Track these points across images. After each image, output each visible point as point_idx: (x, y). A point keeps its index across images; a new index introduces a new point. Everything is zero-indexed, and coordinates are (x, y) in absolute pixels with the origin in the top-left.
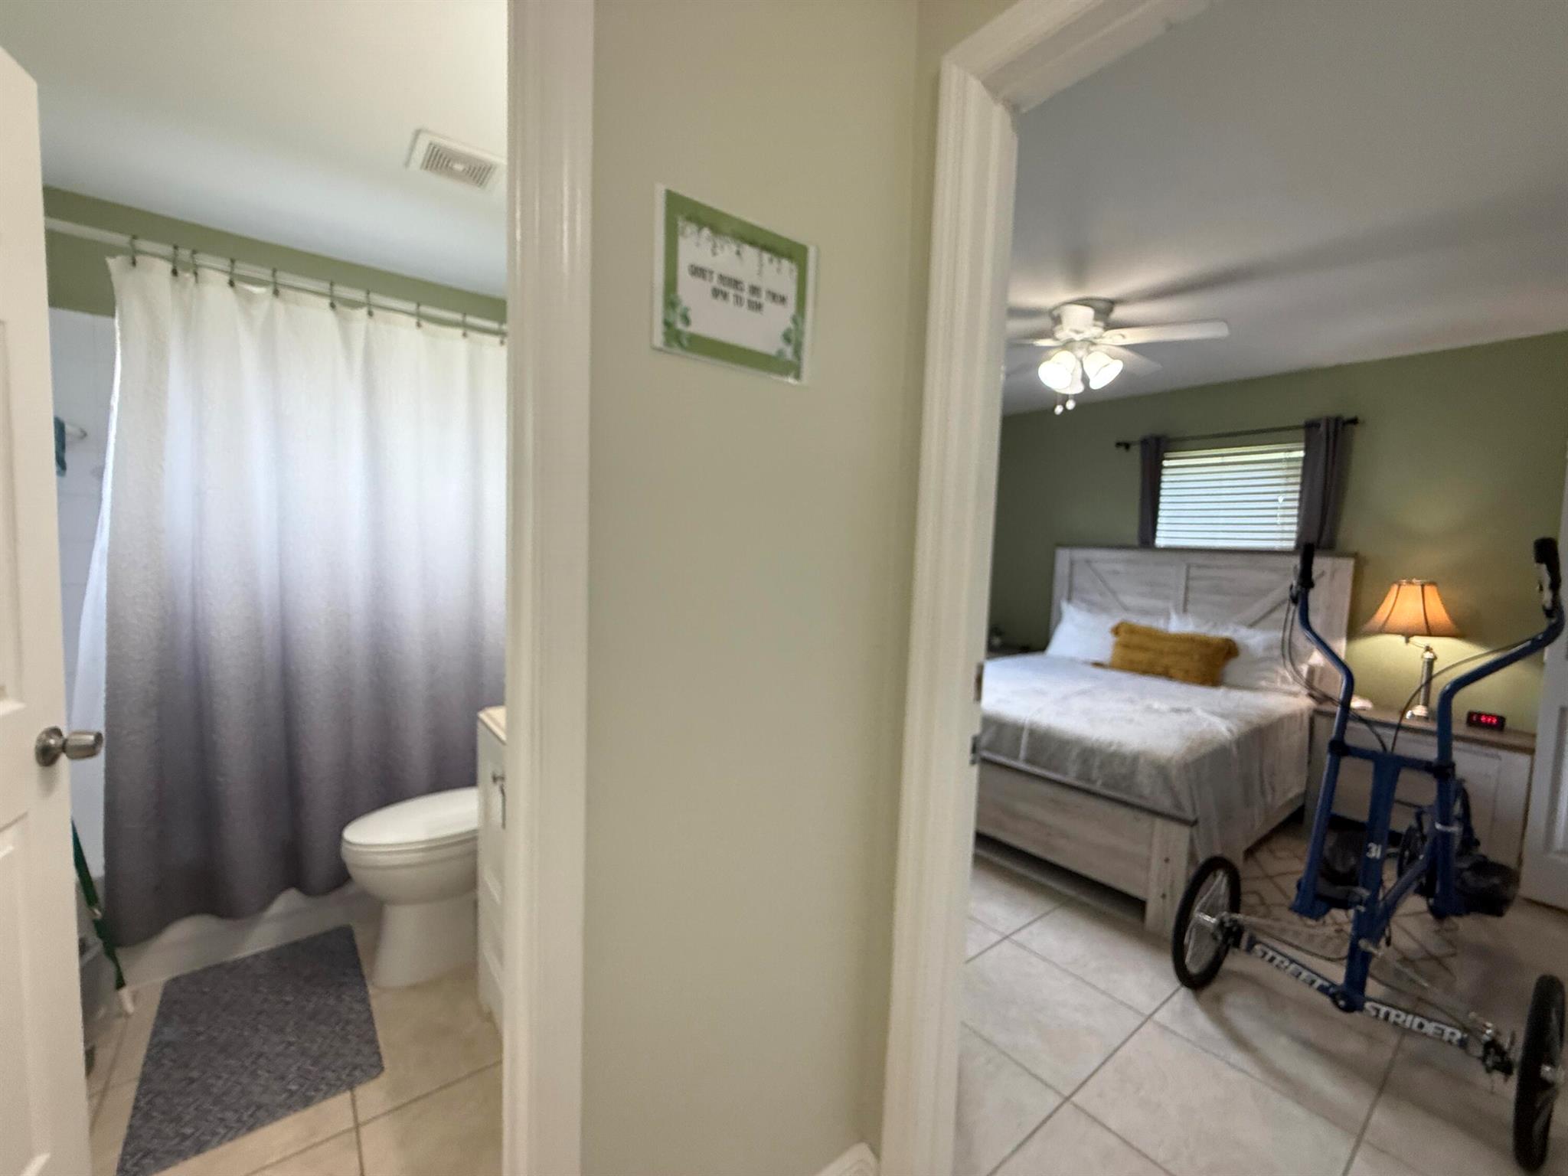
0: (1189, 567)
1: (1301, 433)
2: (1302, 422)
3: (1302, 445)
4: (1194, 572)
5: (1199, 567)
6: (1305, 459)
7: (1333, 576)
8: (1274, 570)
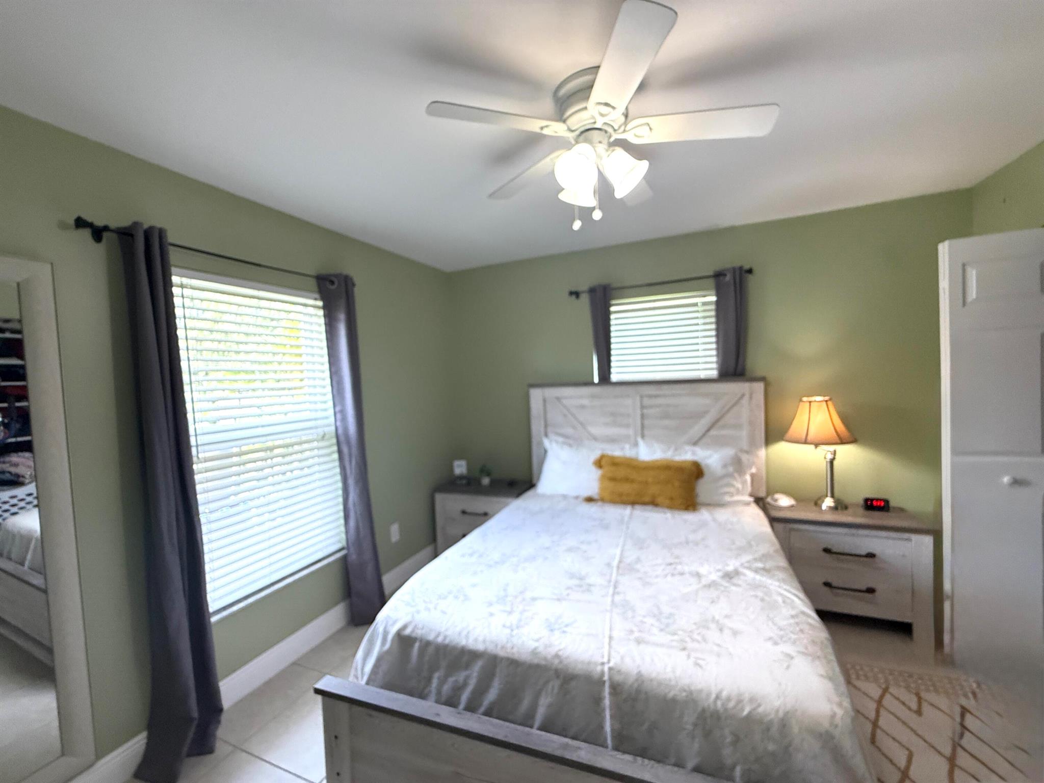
0: (642, 397)
1: (711, 282)
2: (711, 273)
3: (714, 292)
4: (647, 401)
5: (650, 396)
6: (717, 303)
7: (751, 398)
8: (706, 395)
